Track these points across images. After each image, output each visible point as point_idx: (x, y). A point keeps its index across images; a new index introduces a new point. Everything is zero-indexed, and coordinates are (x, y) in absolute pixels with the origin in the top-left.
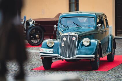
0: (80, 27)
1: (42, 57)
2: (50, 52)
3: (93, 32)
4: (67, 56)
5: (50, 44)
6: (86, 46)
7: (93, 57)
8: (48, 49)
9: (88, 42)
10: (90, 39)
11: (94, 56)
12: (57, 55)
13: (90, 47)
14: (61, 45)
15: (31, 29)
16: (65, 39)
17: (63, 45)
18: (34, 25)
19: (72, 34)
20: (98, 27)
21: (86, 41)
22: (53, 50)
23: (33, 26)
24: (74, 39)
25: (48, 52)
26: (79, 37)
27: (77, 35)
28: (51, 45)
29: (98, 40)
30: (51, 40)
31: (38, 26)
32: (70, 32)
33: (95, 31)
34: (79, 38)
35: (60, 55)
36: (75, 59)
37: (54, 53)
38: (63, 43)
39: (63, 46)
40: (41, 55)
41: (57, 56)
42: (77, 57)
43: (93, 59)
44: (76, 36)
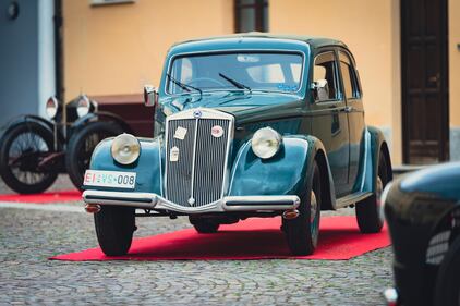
0: (246, 91)
1: (91, 204)
2: (122, 186)
3: (297, 111)
4: (192, 201)
5: (122, 153)
6: (265, 161)
7: (292, 203)
8: (116, 174)
9: (271, 145)
10: (282, 132)
11: (294, 198)
12: (151, 196)
13: (279, 165)
14: (169, 158)
15: (84, 131)
16: (181, 133)
17: (174, 158)
18: (96, 118)
19: (210, 113)
20: (315, 90)
21: (263, 142)
22: (134, 175)
23: (92, 120)
24: (217, 132)
25: (115, 185)
26: (236, 125)
27: (231, 117)
28: (127, 159)
29: (315, 139)
30: (127, 140)
31: (111, 122)
32: (204, 106)
33: (303, 105)
34: (236, 131)
35: (161, 198)
36: (222, 210)
37: (139, 187)
38: (175, 149)
39: (176, 159)
40: (88, 197)
41: (150, 201)
42: (228, 204)
43: (291, 210)
44: (223, 123)
